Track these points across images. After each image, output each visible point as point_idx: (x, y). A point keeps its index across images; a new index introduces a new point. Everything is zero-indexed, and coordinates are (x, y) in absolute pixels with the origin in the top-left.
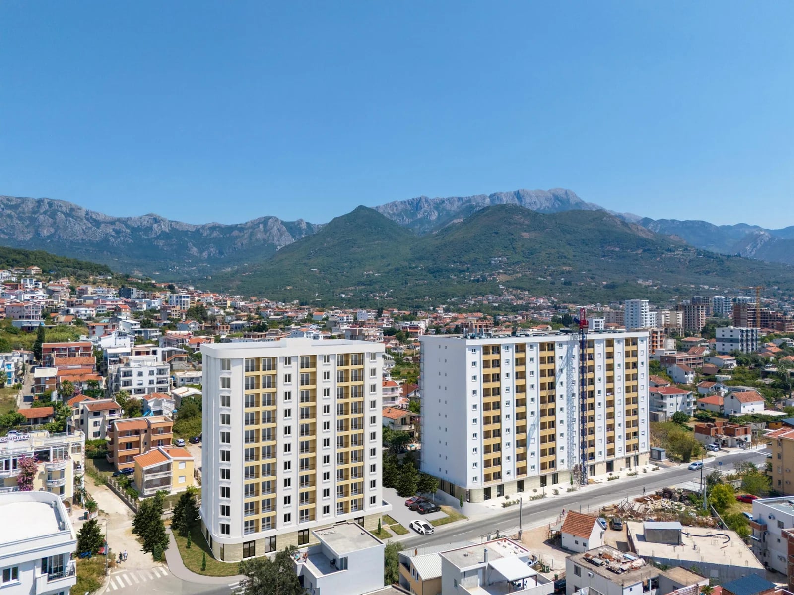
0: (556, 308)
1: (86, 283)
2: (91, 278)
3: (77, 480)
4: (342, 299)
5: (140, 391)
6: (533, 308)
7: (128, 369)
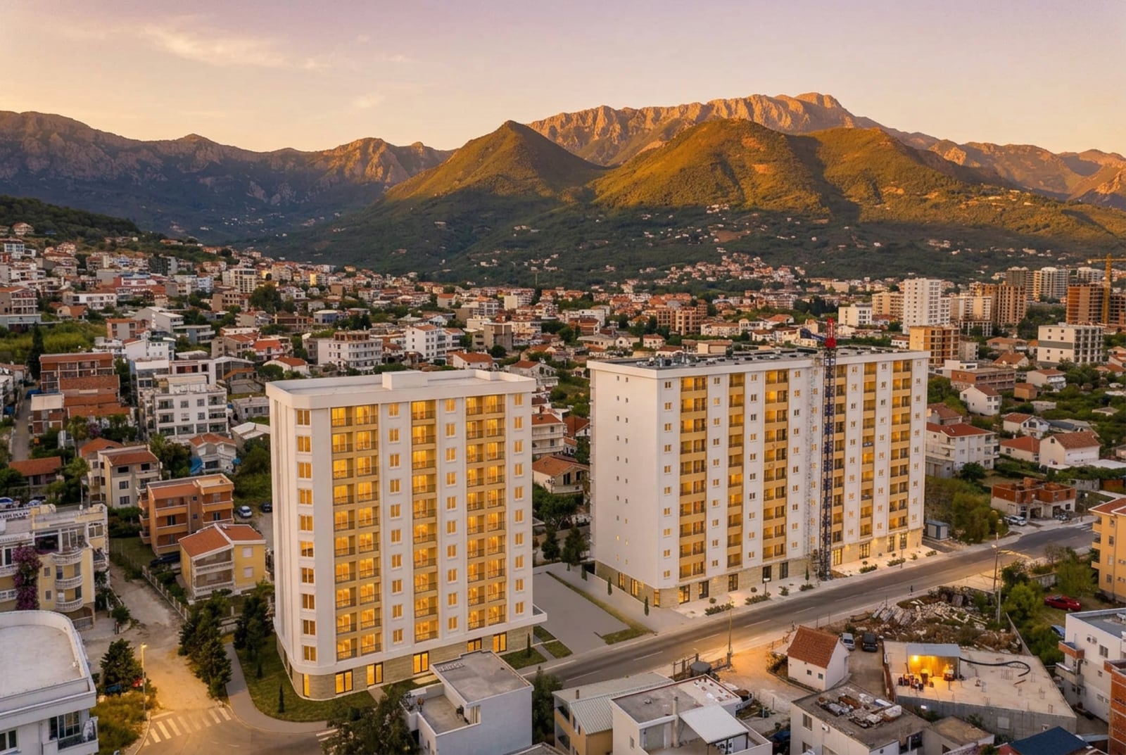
0: (802, 283)
1: (102, 248)
2: (108, 241)
3: (99, 576)
4: (483, 271)
5: (186, 429)
6: (768, 286)
7: (165, 398)
